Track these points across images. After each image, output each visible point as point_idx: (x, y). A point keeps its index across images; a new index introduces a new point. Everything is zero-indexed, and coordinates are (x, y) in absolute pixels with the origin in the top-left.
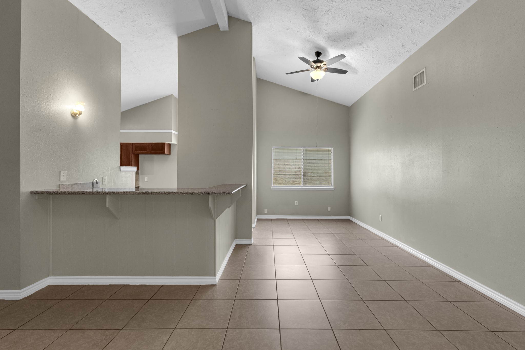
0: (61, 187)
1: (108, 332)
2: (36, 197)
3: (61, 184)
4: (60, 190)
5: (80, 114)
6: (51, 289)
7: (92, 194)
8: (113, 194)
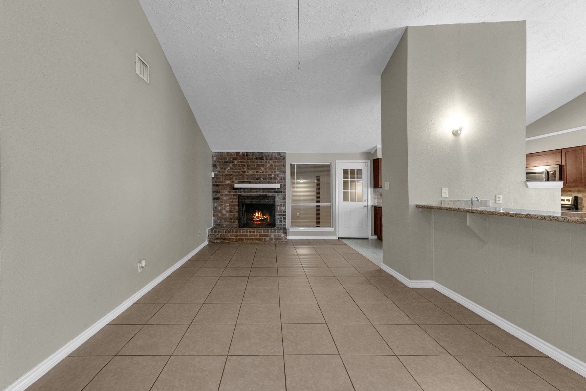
0: (442, 203)
1: (440, 349)
2: (420, 209)
3: (442, 200)
4: (441, 205)
5: (461, 130)
6: (432, 292)
7: (454, 210)
8: (472, 212)
